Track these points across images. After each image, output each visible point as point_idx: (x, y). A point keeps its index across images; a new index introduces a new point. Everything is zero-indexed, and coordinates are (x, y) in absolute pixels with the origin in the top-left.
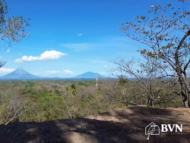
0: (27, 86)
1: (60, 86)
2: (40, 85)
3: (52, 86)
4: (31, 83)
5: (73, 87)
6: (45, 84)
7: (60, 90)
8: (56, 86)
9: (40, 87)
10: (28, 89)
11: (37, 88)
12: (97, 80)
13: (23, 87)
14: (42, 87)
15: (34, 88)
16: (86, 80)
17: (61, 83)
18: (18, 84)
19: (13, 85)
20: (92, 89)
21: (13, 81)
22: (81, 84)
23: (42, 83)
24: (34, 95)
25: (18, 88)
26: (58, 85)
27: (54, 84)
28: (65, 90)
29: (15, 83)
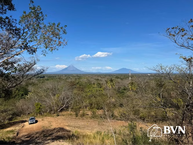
0: (76, 79)
1: (101, 79)
2: (86, 78)
3: (95, 79)
4: (79, 76)
5: (111, 81)
6: (90, 78)
7: (101, 82)
8: (98, 80)
9: (86, 79)
10: (77, 82)
11: (84, 80)
12: (130, 75)
13: (73, 80)
14: (87, 80)
15: (81, 80)
16: (121, 75)
17: (102, 76)
18: (70, 77)
19: (65, 78)
20: (127, 82)
21: (66, 75)
22: (117, 77)
23: (87, 76)
24: (81, 87)
25: (70, 80)
26: (100, 78)
27: (96, 78)
28: (105, 82)
29: (68, 76)
